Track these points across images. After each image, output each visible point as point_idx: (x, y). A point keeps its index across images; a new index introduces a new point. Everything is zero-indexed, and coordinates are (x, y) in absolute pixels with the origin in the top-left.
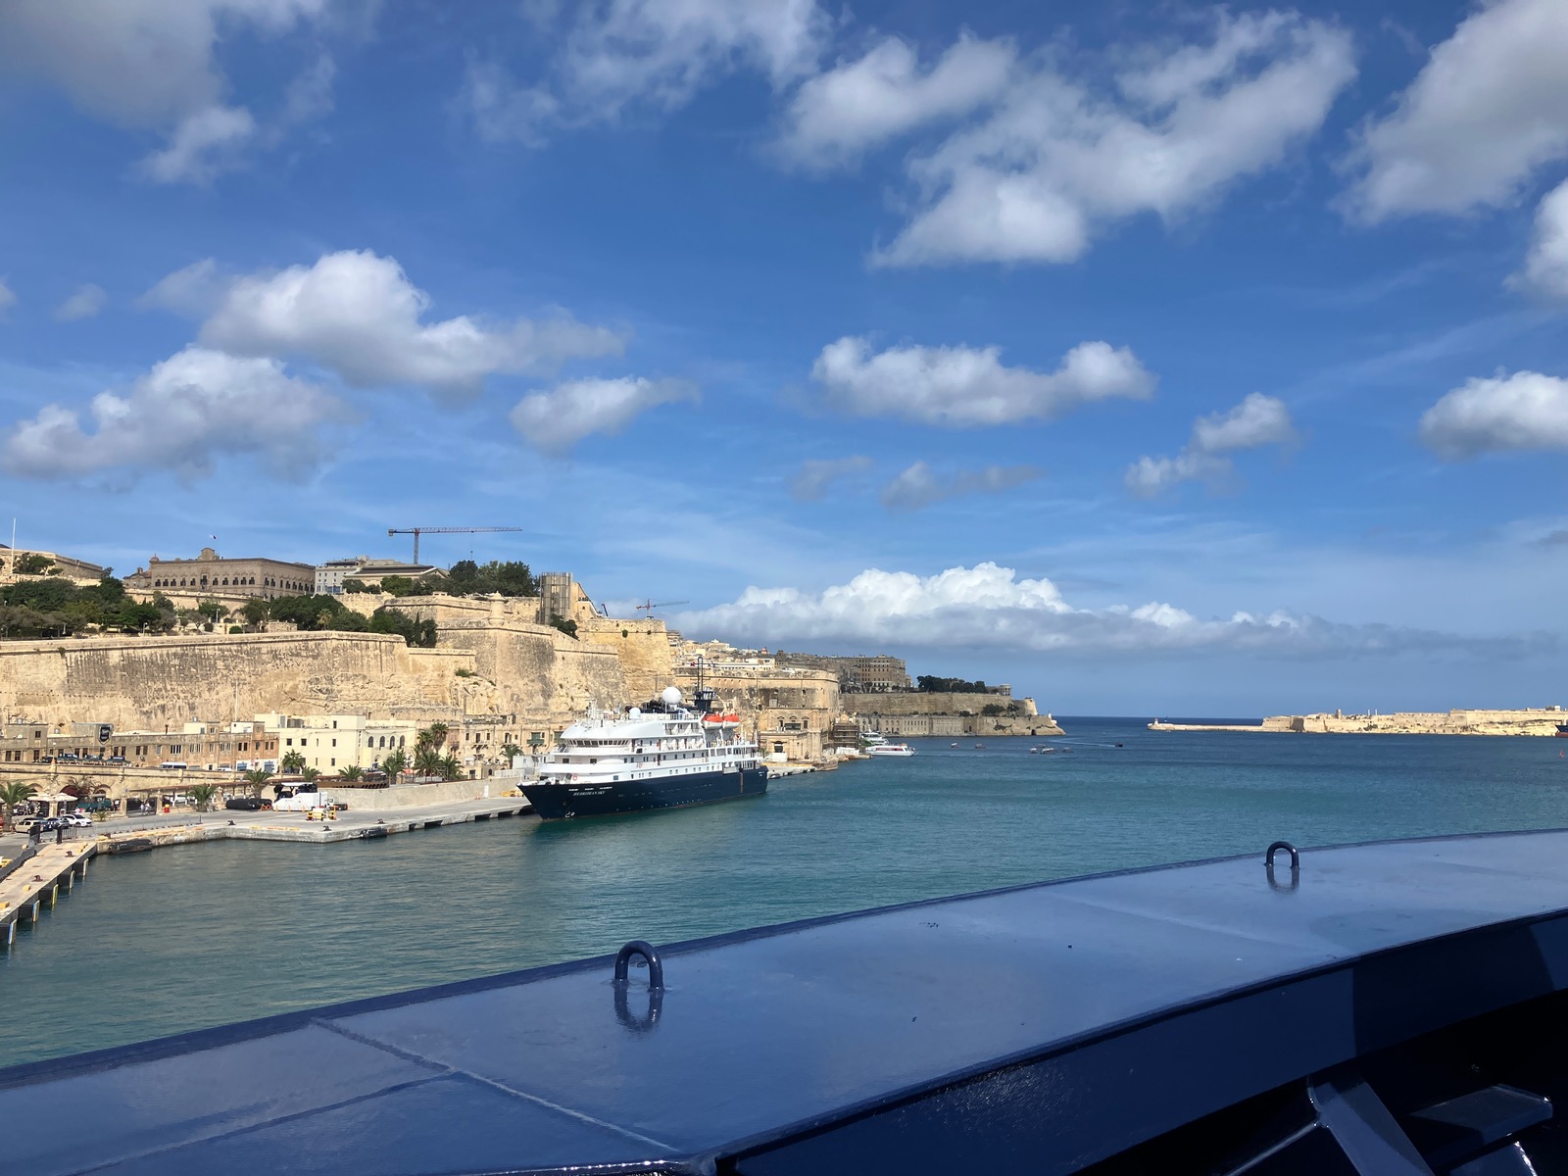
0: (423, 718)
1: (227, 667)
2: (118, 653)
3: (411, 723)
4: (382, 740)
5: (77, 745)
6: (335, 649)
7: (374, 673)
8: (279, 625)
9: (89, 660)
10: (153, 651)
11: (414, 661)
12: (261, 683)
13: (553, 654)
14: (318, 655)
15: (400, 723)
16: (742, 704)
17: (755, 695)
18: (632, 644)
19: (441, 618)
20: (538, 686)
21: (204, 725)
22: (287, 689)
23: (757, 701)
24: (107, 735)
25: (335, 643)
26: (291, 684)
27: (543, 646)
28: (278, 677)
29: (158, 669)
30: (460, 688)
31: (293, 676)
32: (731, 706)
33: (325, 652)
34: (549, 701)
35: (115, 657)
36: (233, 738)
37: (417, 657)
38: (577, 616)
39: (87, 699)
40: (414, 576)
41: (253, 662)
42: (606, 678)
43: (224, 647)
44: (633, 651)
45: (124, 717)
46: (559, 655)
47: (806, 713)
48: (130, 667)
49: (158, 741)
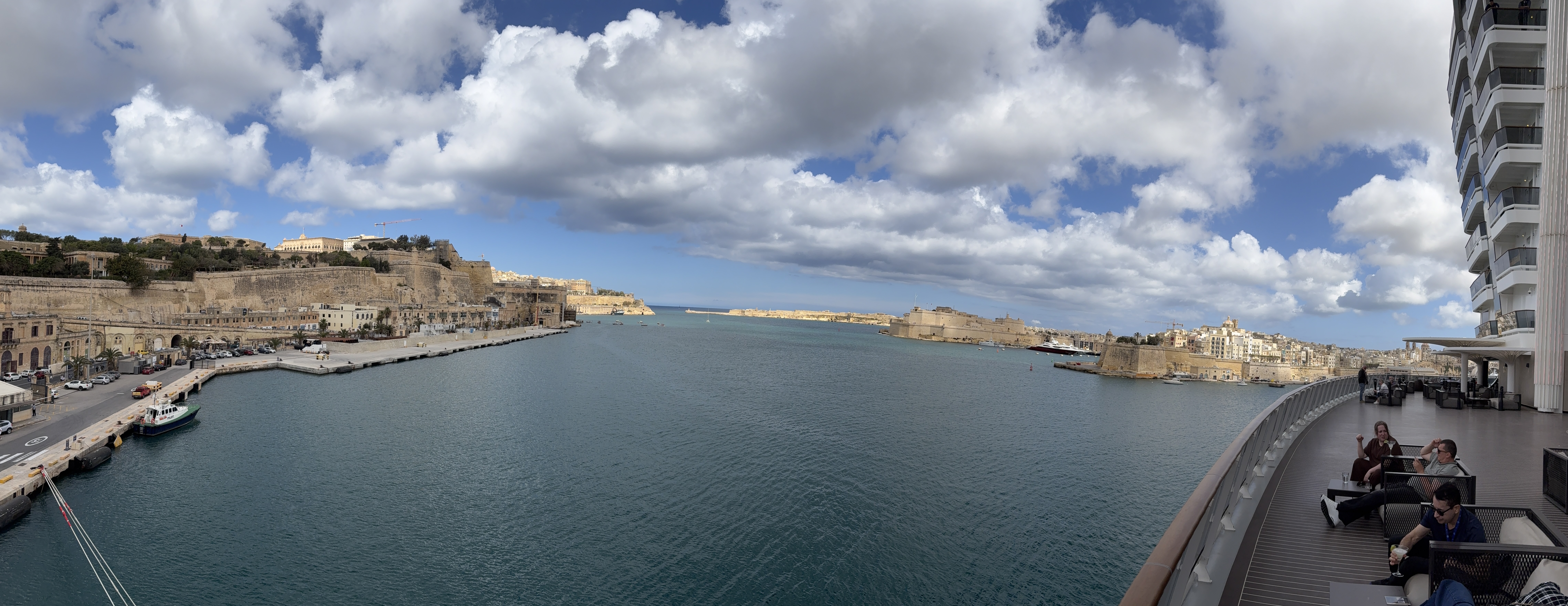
0: (381, 305)
1: (299, 282)
2: (255, 277)
3: (375, 308)
4: (363, 315)
5: (234, 317)
6: (345, 274)
7: (362, 285)
8: (323, 264)
9: (243, 281)
10: (269, 276)
11: (379, 279)
12: (314, 289)
13: (440, 276)
14: (338, 277)
15: (371, 308)
16: (524, 300)
17: (530, 296)
18: (475, 272)
19: (391, 261)
20: (433, 291)
21: (285, 308)
22: (325, 292)
23: (530, 299)
24: (246, 313)
25: (345, 271)
26: (326, 289)
27: (436, 273)
28: (321, 287)
29: (271, 284)
30: (399, 291)
31: (327, 286)
32: (519, 301)
33: (341, 276)
34: (438, 298)
35: (253, 279)
36: (298, 314)
37: (380, 278)
38: (451, 259)
39: (243, 297)
40: (381, 242)
41: (310, 281)
42: (464, 287)
43: (298, 274)
44: (476, 275)
45: (258, 304)
46: (442, 277)
47: (553, 305)
48: (260, 283)
49: (267, 315)
